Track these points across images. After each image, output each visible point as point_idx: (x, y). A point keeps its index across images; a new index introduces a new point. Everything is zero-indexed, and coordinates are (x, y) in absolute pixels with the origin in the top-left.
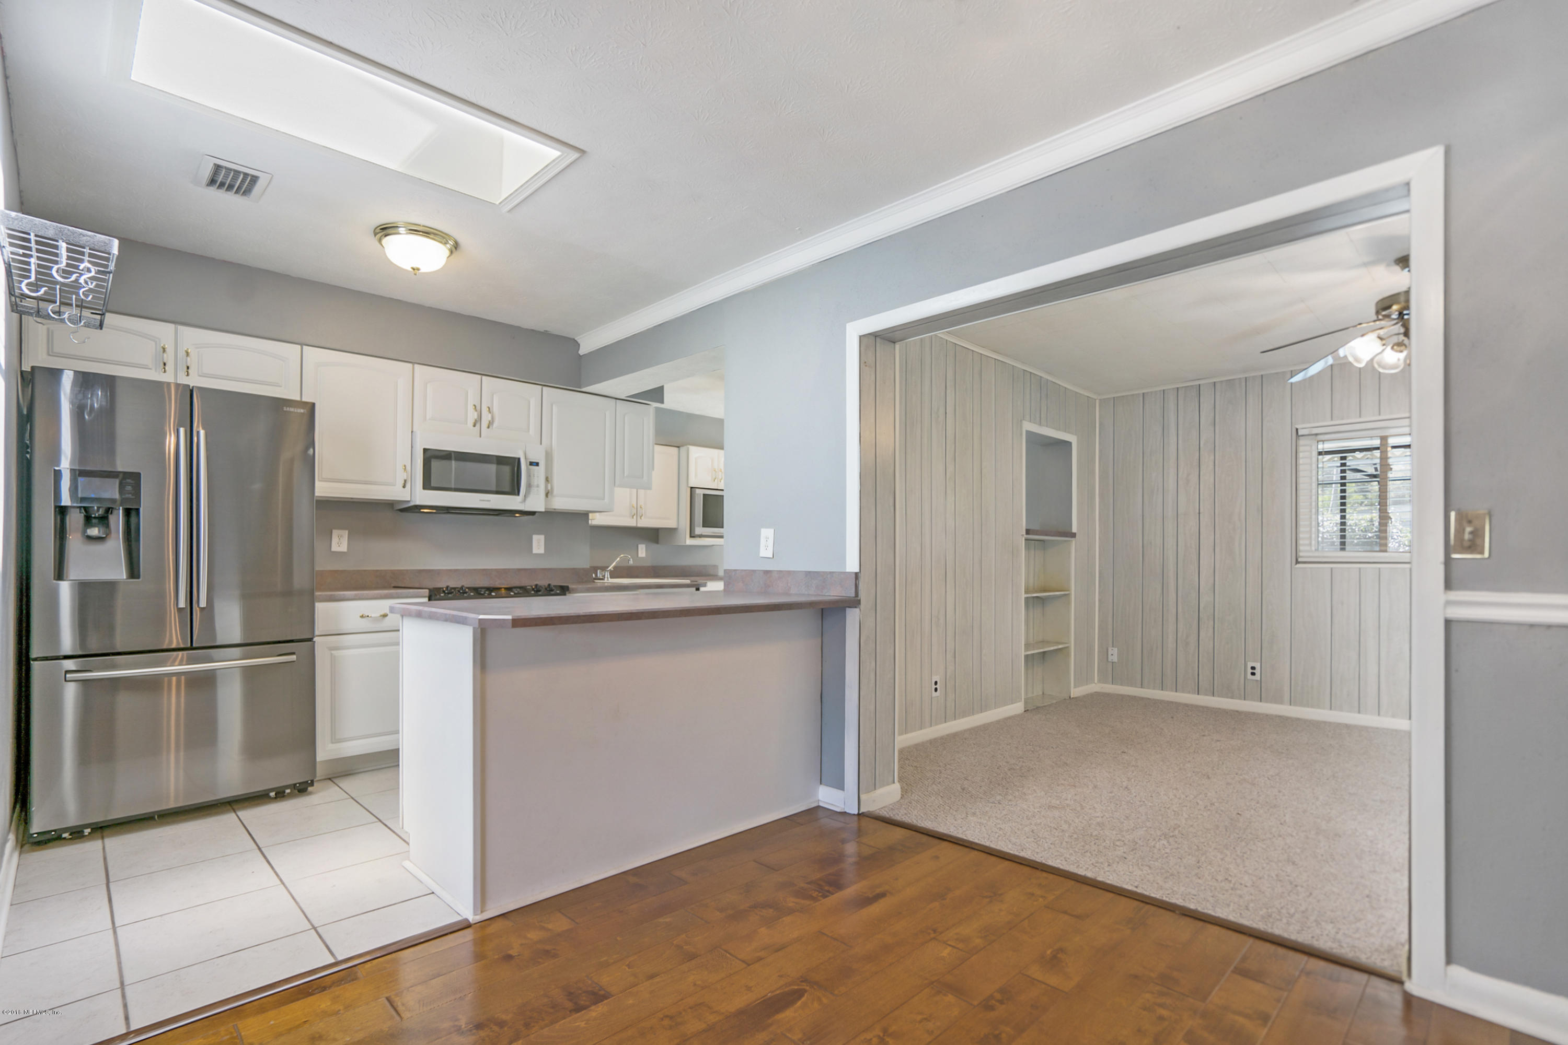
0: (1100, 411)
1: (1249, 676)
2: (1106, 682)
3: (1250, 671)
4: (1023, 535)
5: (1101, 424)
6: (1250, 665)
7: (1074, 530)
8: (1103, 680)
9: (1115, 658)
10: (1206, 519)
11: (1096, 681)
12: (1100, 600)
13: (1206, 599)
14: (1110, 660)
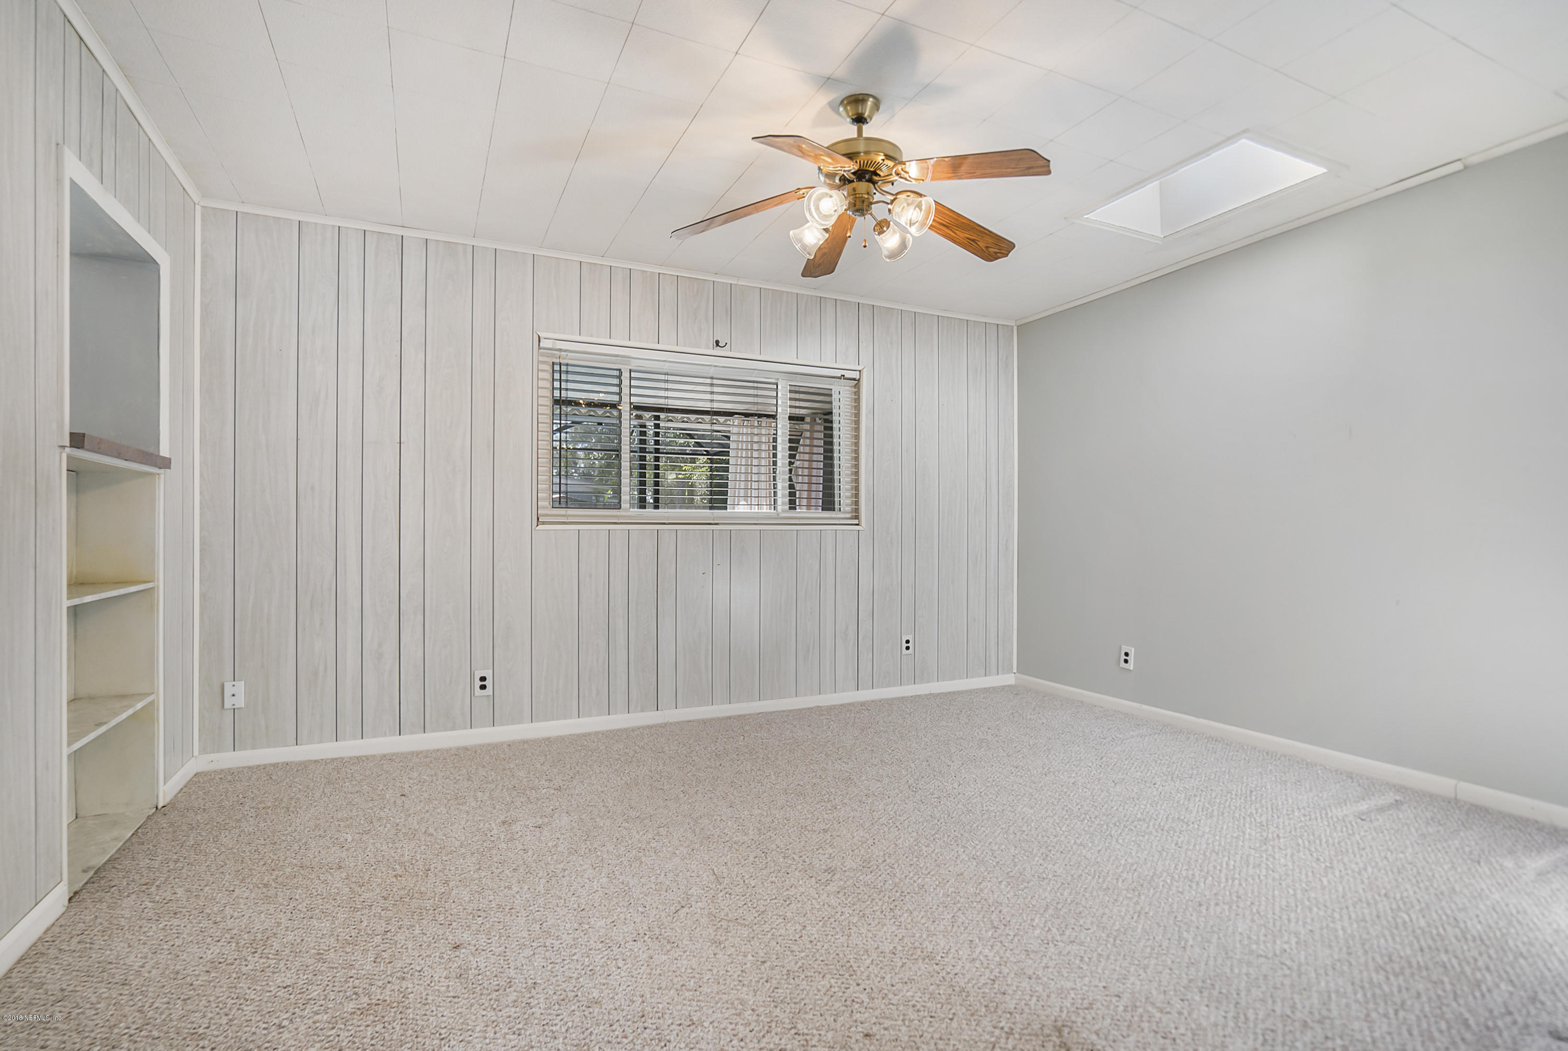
0: (203, 230)
1: (478, 691)
2: (219, 749)
3: (478, 683)
4: (64, 447)
5: (205, 256)
6: (478, 675)
7: (164, 451)
8: (211, 744)
9: (240, 702)
10: (411, 454)
11: (196, 753)
12: (203, 596)
13: (411, 580)
14: (228, 705)
